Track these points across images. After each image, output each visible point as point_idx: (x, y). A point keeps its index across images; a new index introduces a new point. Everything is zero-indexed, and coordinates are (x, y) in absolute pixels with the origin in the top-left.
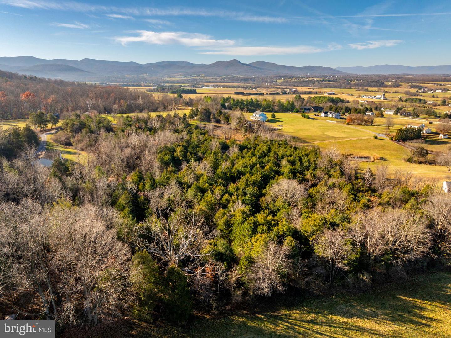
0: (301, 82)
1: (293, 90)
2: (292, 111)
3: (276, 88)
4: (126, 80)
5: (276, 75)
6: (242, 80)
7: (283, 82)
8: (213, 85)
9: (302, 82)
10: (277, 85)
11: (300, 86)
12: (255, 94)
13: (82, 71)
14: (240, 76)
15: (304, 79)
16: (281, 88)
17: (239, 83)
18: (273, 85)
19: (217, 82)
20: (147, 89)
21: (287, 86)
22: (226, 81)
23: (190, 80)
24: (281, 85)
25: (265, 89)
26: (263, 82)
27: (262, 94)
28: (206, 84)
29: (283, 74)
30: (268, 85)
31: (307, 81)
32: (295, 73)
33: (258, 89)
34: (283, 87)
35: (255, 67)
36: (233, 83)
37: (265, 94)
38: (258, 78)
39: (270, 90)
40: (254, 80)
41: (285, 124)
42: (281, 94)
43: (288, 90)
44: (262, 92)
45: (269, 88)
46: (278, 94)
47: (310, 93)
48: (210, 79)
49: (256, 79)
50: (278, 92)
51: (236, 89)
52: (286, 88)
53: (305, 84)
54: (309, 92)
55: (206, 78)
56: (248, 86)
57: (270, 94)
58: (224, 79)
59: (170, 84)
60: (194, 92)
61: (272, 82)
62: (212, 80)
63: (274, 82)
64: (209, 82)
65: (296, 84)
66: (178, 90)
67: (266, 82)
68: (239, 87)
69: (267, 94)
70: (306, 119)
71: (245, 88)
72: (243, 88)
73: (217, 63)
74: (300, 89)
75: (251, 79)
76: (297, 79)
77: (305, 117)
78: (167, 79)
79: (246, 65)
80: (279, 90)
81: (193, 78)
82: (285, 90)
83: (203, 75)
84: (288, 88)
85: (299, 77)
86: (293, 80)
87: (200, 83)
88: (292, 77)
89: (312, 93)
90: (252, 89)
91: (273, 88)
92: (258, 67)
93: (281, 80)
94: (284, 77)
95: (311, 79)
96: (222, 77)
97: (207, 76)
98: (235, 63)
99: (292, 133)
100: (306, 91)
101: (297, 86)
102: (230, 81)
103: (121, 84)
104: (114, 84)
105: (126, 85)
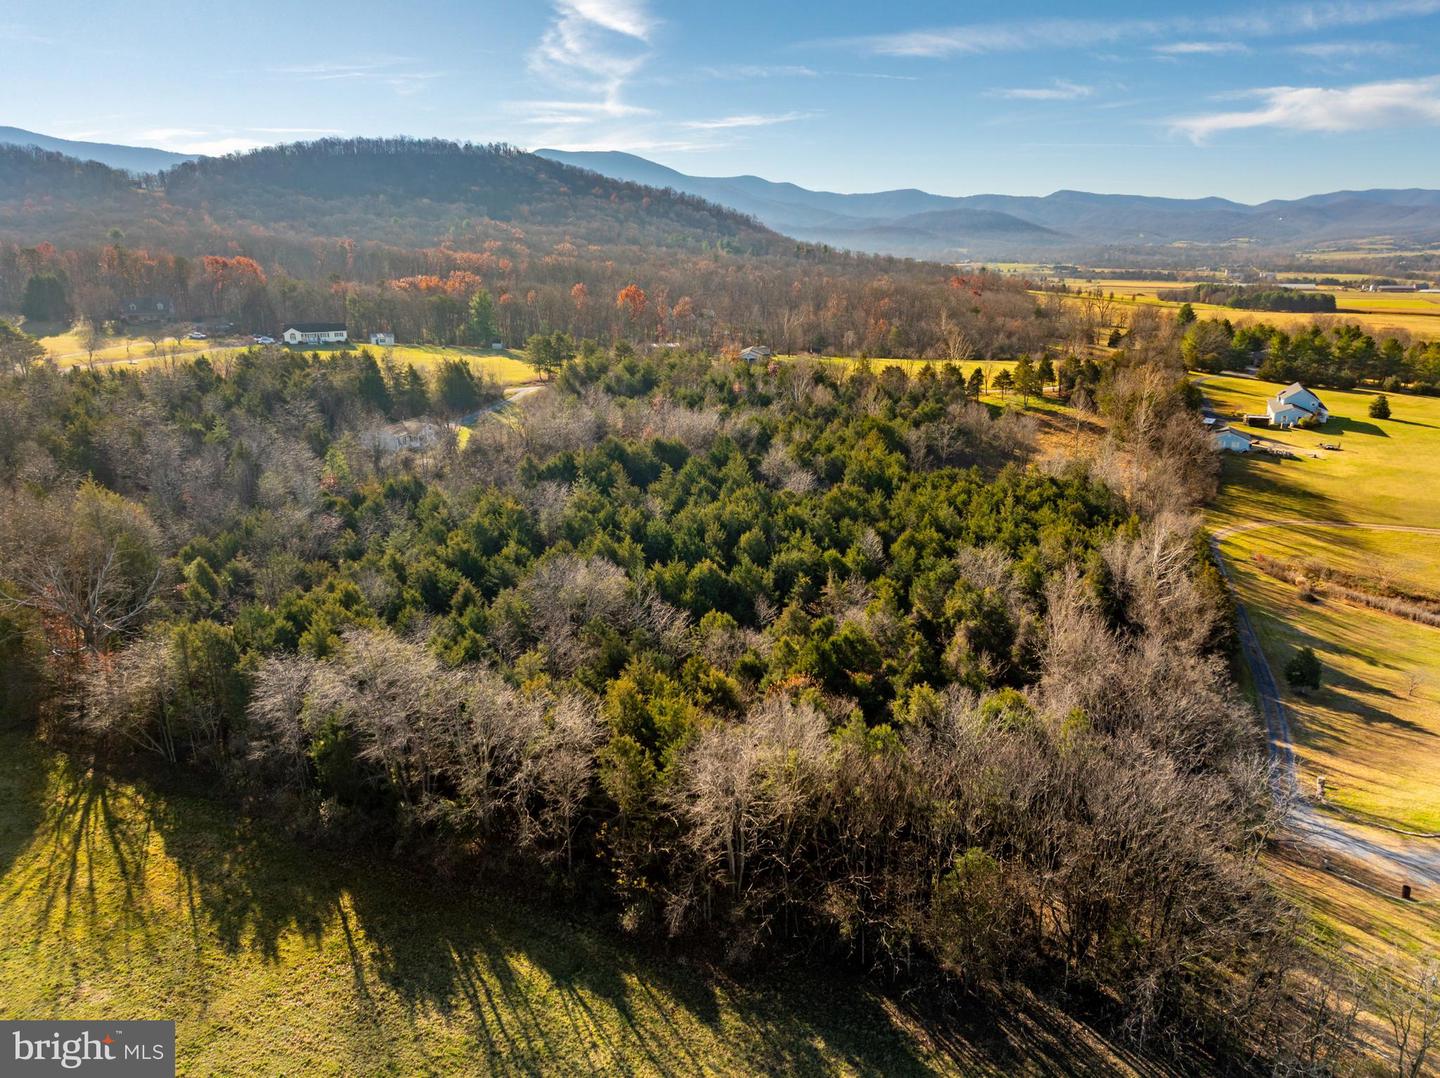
13: (1037, 229)
20: (1167, 290)
59: (1292, 276)
60: (1328, 304)
66: (1258, 298)
78: (1313, 257)
103: (1118, 270)
104: (1098, 270)
105: (1133, 273)
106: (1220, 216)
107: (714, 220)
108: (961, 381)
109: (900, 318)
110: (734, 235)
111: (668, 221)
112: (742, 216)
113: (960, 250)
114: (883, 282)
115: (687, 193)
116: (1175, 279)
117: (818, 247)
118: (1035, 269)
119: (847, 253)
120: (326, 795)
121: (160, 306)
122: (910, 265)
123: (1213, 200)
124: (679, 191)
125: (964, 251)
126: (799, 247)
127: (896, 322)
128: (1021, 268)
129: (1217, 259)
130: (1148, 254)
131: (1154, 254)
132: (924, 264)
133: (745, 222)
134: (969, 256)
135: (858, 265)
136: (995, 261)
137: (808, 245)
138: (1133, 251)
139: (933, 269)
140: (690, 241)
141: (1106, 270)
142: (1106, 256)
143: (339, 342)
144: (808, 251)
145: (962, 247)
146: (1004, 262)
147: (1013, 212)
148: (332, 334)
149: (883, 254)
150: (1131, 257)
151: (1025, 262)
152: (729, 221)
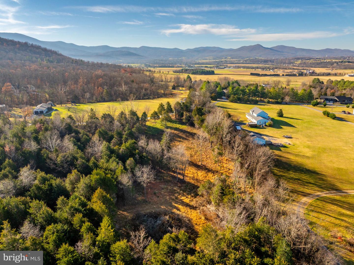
0: (318, 64)
1: (310, 71)
2: (309, 103)
3: (294, 69)
4: (167, 62)
5: (295, 57)
6: (262, 61)
7: (301, 64)
8: (235, 66)
9: (320, 63)
10: (294, 66)
11: (318, 67)
12: (271, 75)
13: (139, 55)
14: (261, 58)
15: (322, 61)
16: (298, 69)
17: (259, 64)
18: (290, 66)
19: (240, 63)
20: (174, 70)
21: (304, 67)
22: (248, 62)
23: (217, 61)
24: (298, 66)
25: (282, 70)
26: (281, 63)
27: (278, 75)
28: (229, 65)
29: (302, 57)
30: (285, 66)
31: (325, 62)
32: (313, 55)
33: (275, 70)
34: (300, 68)
35: (276, 50)
36: (254, 64)
37: (281, 75)
38: (277, 59)
39: (286, 71)
40: (274, 62)
41: (297, 132)
42: (297, 75)
43: (305, 71)
44: (278, 73)
45: (286, 69)
46: (295, 75)
47: (329, 74)
48: (234, 61)
49: (275, 60)
50: (294, 73)
51: (254, 70)
52: (303, 69)
53: (323, 66)
54: (327, 74)
55: (232, 60)
56: (266, 67)
57: (287, 75)
58: (246, 61)
59: (198, 66)
60: (212, 73)
61: (290, 63)
62: (235, 62)
63: (292, 63)
64: (233, 63)
65: (313, 66)
67: (285, 63)
68: (258, 68)
69: (283, 75)
70: (329, 121)
71: (263, 69)
72: (262, 68)
73: (242, 47)
74: (318, 70)
75: (271, 61)
76: (314, 61)
77: (328, 116)
78: (199, 61)
79: (268, 48)
80: (296, 71)
81: (220, 60)
82: (302, 71)
83: (230, 58)
84: (305, 70)
85: (317, 59)
86: (311, 61)
87: (224, 65)
88: (310, 59)
89: (331, 75)
90: (269, 70)
91: (291, 69)
92: (279, 50)
93: (299, 62)
94: (302, 59)
95: (329, 60)
96: (245, 59)
97: (233, 58)
98: (258, 47)
99: (308, 157)
100: (324, 73)
101: (315, 67)
102: (251, 63)
103: (160, 65)
104: (155, 65)
105: (163, 66)
106: (177, 52)
107: (43, 52)
108: (138, 118)
109: (107, 86)
110: (50, 57)
111: (26, 52)
112: (54, 51)
113: (120, 61)
114: (99, 72)
115: (34, 44)
116: (173, 67)
117: (79, 60)
118: (140, 65)
119: (89, 62)
122: (108, 65)
123: (176, 48)
124: (31, 43)
125: (121, 61)
126: (73, 60)
127: (106, 87)
128: (137, 65)
129: (180, 62)
130: (165, 61)
131: (166, 61)
132: (112, 65)
133: (55, 53)
134: (124, 62)
135: (92, 65)
136: (130, 63)
137: (76, 59)
138: (161, 60)
139: (115, 66)
140: (34, 59)
141: (157, 65)
142: (156, 62)
144: (76, 61)
145: (120, 60)
146: (132, 63)
147: (132, 51)
149: (99, 62)
150: (161, 62)
151: (137, 64)
152: (49, 53)
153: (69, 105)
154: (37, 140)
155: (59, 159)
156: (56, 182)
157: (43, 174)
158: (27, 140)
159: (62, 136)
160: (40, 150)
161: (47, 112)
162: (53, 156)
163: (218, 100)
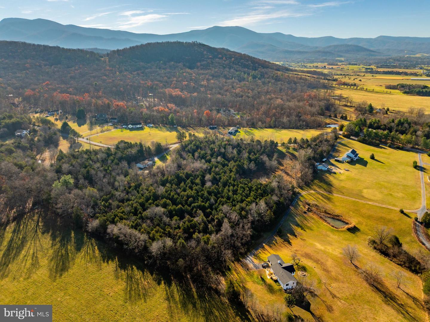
111: (238, 66)
120: (115, 243)
121: (104, 116)
140: (242, 74)
143: (140, 127)
148: (138, 125)
153: (247, 129)
154: (225, 148)
155: (230, 156)
156: (226, 162)
157: (224, 160)
158: (222, 148)
159: (233, 148)
160: (225, 152)
161: (234, 133)
162: (228, 155)
163: (351, 137)
